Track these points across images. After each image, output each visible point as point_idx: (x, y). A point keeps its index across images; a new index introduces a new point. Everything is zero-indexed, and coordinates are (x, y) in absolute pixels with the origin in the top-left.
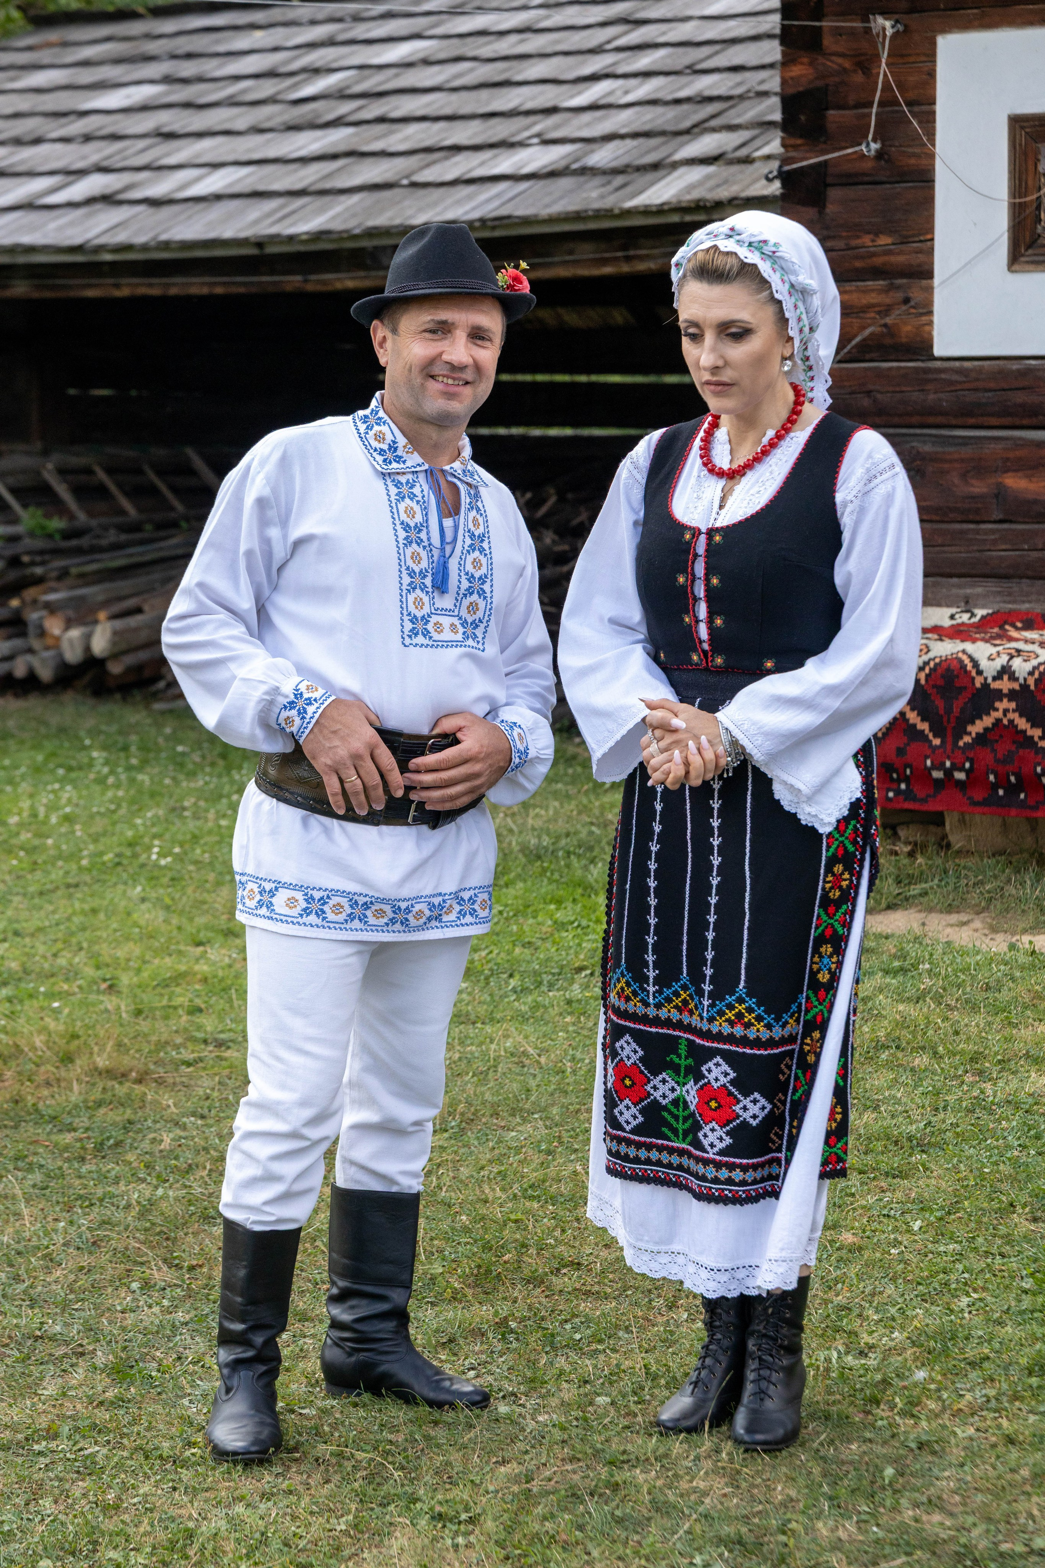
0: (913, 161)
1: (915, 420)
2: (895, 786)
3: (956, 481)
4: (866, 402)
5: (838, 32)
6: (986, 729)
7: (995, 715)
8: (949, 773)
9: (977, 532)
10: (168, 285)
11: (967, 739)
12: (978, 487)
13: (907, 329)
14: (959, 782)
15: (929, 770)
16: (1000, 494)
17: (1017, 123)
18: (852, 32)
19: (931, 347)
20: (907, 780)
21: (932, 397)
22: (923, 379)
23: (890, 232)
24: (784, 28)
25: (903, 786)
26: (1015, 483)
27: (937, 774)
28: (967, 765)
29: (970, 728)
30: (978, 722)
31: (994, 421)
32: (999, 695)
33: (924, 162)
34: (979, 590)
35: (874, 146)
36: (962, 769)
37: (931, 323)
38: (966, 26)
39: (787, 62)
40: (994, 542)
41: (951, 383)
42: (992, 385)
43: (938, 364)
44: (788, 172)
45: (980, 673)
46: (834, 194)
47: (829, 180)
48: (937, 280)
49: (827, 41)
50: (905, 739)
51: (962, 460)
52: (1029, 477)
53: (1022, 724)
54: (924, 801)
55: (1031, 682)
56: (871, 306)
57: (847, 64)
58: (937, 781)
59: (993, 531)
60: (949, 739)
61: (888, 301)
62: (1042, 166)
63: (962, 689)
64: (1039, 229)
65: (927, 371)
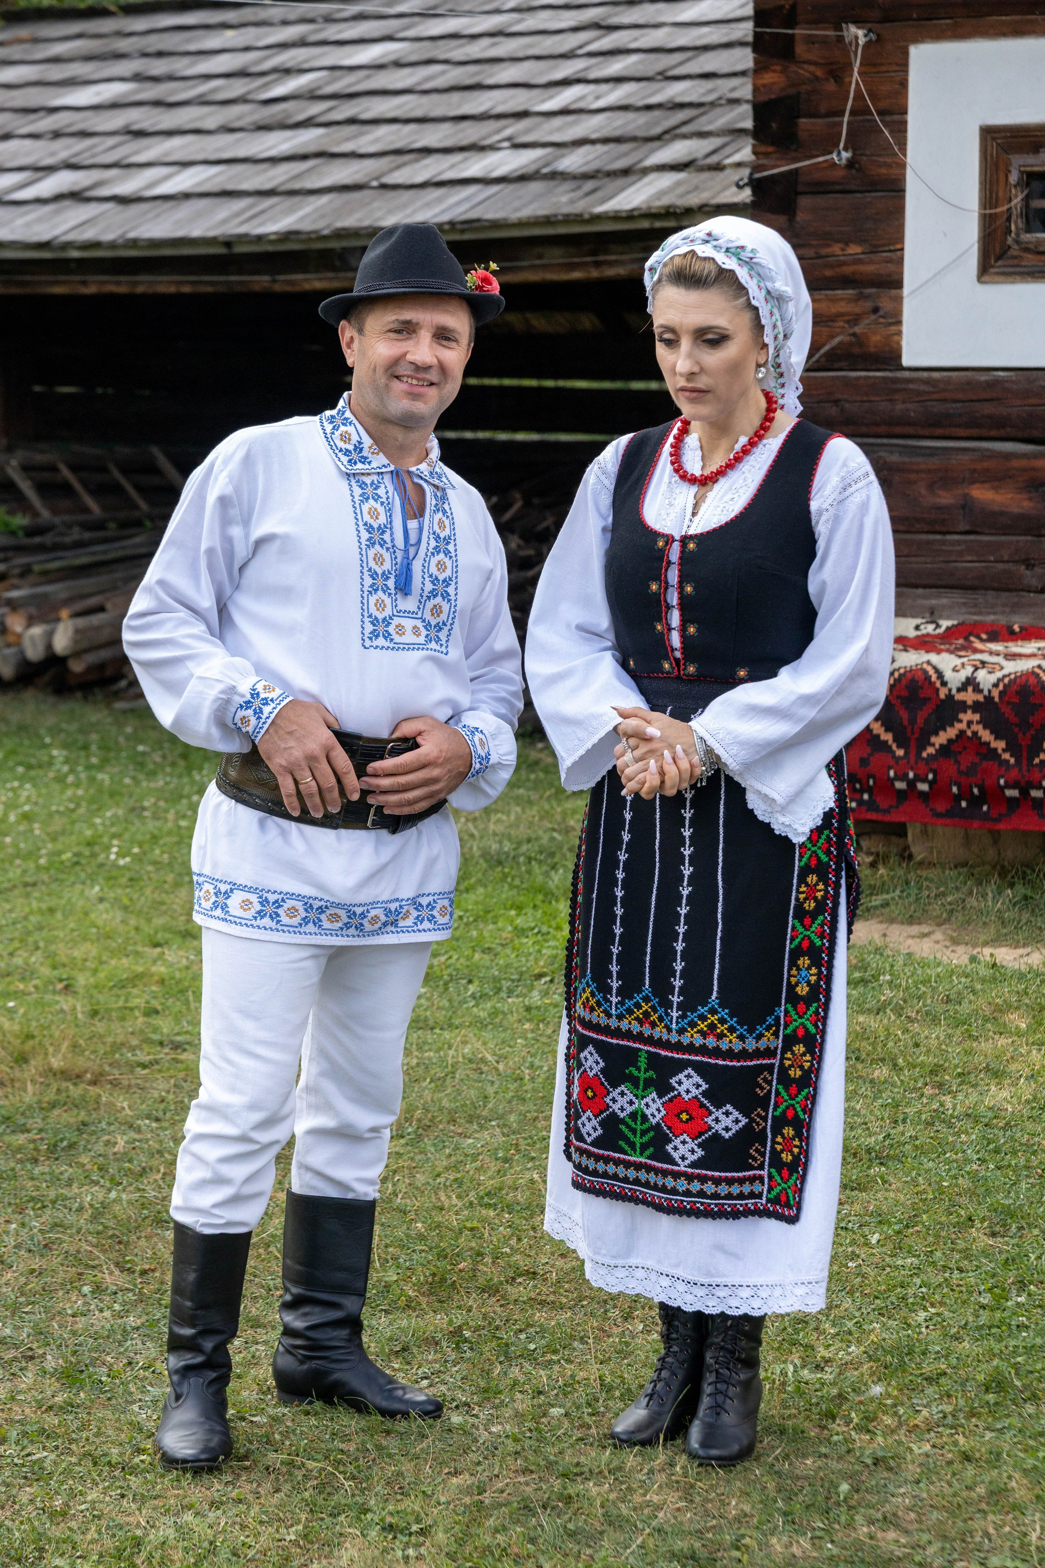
0: (883, 171)
1: (883, 429)
2: (857, 796)
3: (923, 491)
4: (834, 411)
5: (810, 40)
6: (950, 741)
7: (959, 726)
8: (912, 784)
9: (944, 543)
10: (135, 283)
11: (931, 750)
12: (945, 498)
13: (876, 339)
14: (922, 793)
15: (891, 781)
16: (967, 506)
17: (989, 134)
18: (824, 41)
19: (900, 357)
20: (870, 790)
21: (899, 407)
22: (892, 388)
23: (860, 241)
24: (756, 35)
25: (866, 797)
26: (982, 494)
27: (900, 785)
28: (930, 776)
29: (933, 739)
30: (941, 733)
31: (961, 432)
32: (963, 706)
33: (895, 171)
34: (944, 601)
35: (845, 155)
36: (924, 780)
37: (900, 333)
38: (939, 36)
39: (759, 69)
40: (961, 553)
41: (919, 393)
42: (960, 396)
43: (907, 374)
44: (759, 180)
45: (944, 684)
46: (804, 202)
47: (800, 188)
48: (906, 290)
49: (800, 49)
50: (868, 750)
51: (929, 471)
52: (997, 489)
53: (986, 735)
54: (887, 811)
55: (995, 694)
56: (840, 315)
57: (819, 73)
58: (900, 791)
59: (959, 543)
60: (913, 752)
61: (857, 310)
62: (1013, 178)
63: (926, 700)
64: (1010, 241)
65: (896, 380)
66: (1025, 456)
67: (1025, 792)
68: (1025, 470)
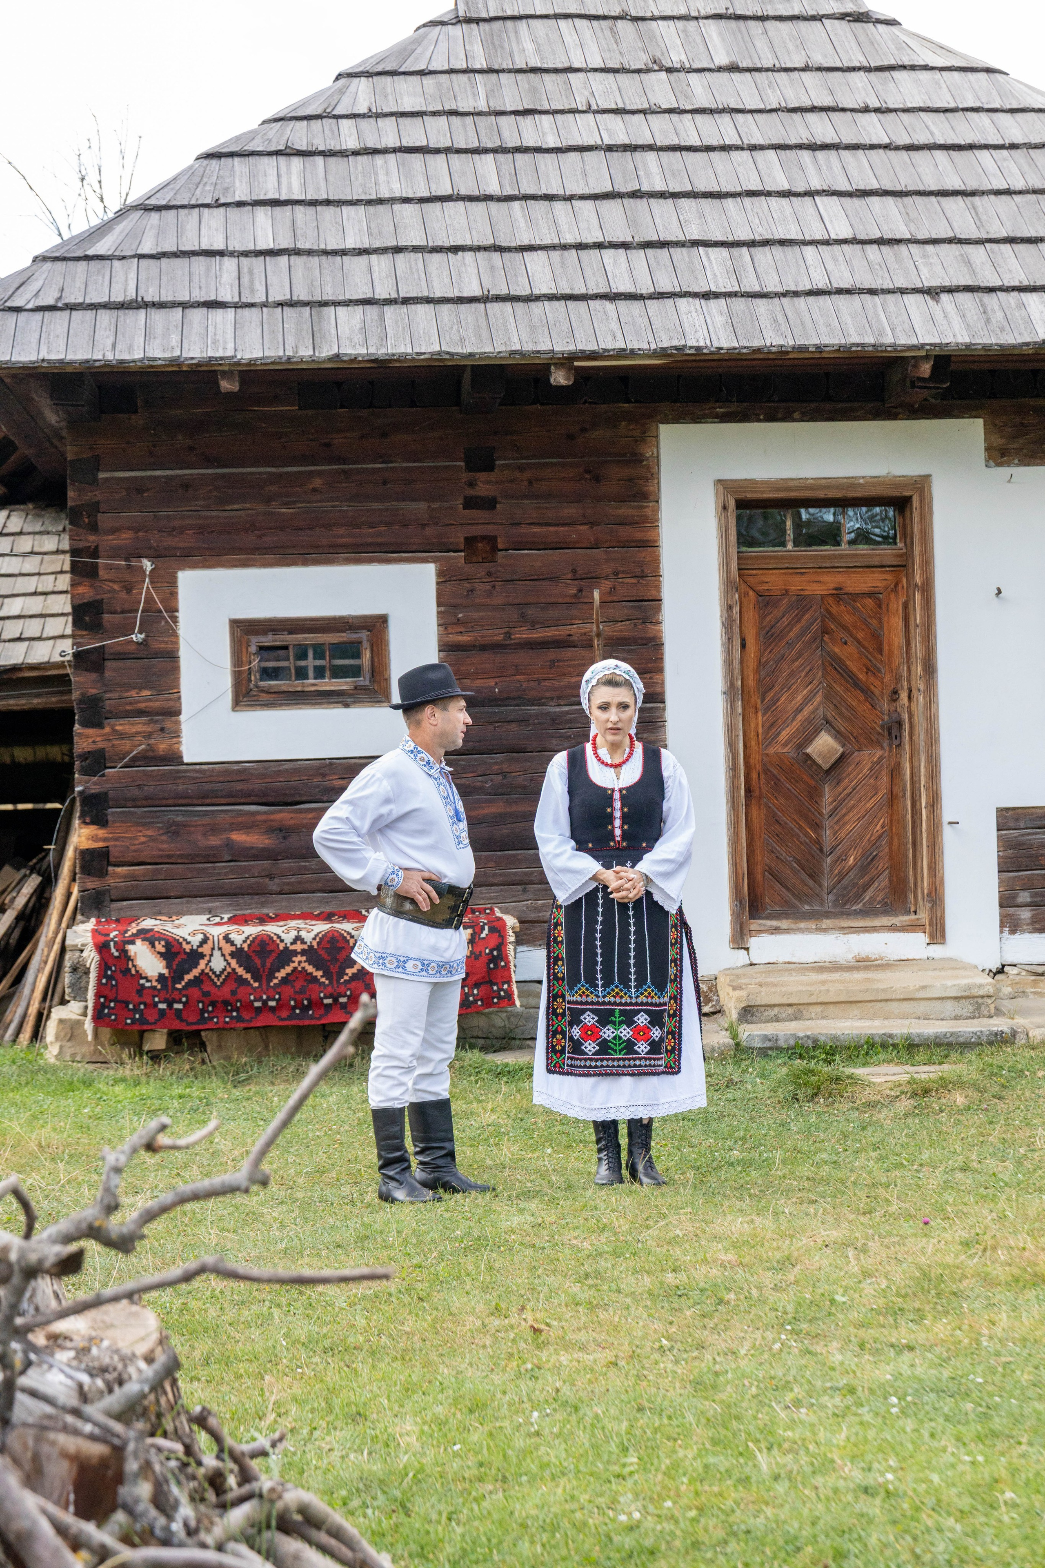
0: (162, 645)
2: (229, 1014)
3: (200, 837)
4: (137, 792)
5: (109, 567)
6: (288, 974)
7: (293, 965)
8: (265, 1003)
9: (214, 868)
11: (275, 981)
12: (214, 841)
13: (162, 747)
14: (272, 1007)
15: (252, 1002)
16: (229, 845)
17: (235, 624)
18: (118, 568)
19: (181, 757)
20: (237, 1010)
21: (181, 787)
22: (175, 777)
23: (149, 688)
24: (73, 563)
25: (234, 1013)
26: (238, 837)
27: (258, 1004)
28: (276, 997)
30: (282, 970)
31: (223, 801)
32: (295, 953)
33: (172, 646)
35: (142, 636)
36: (273, 999)
37: (179, 743)
38: (194, 566)
39: (73, 585)
40: (226, 874)
41: (194, 778)
42: (221, 779)
43: (184, 767)
44: (79, 652)
45: (282, 941)
46: (109, 664)
47: (108, 656)
48: (183, 718)
49: (101, 573)
50: (235, 985)
51: (203, 825)
52: (248, 834)
53: (310, 969)
54: (250, 1021)
55: (315, 944)
56: (137, 733)
57: (116, 587)
58: (257, 1008)
59: (224, 867)
60: (264, 982)
61: (150, 729)
62: (253, 649)
63: (271, 951)
64: (252, 686)
65: (178, 771)
66: (265, 813)
67: (336, 1000)
68: (265, 821)
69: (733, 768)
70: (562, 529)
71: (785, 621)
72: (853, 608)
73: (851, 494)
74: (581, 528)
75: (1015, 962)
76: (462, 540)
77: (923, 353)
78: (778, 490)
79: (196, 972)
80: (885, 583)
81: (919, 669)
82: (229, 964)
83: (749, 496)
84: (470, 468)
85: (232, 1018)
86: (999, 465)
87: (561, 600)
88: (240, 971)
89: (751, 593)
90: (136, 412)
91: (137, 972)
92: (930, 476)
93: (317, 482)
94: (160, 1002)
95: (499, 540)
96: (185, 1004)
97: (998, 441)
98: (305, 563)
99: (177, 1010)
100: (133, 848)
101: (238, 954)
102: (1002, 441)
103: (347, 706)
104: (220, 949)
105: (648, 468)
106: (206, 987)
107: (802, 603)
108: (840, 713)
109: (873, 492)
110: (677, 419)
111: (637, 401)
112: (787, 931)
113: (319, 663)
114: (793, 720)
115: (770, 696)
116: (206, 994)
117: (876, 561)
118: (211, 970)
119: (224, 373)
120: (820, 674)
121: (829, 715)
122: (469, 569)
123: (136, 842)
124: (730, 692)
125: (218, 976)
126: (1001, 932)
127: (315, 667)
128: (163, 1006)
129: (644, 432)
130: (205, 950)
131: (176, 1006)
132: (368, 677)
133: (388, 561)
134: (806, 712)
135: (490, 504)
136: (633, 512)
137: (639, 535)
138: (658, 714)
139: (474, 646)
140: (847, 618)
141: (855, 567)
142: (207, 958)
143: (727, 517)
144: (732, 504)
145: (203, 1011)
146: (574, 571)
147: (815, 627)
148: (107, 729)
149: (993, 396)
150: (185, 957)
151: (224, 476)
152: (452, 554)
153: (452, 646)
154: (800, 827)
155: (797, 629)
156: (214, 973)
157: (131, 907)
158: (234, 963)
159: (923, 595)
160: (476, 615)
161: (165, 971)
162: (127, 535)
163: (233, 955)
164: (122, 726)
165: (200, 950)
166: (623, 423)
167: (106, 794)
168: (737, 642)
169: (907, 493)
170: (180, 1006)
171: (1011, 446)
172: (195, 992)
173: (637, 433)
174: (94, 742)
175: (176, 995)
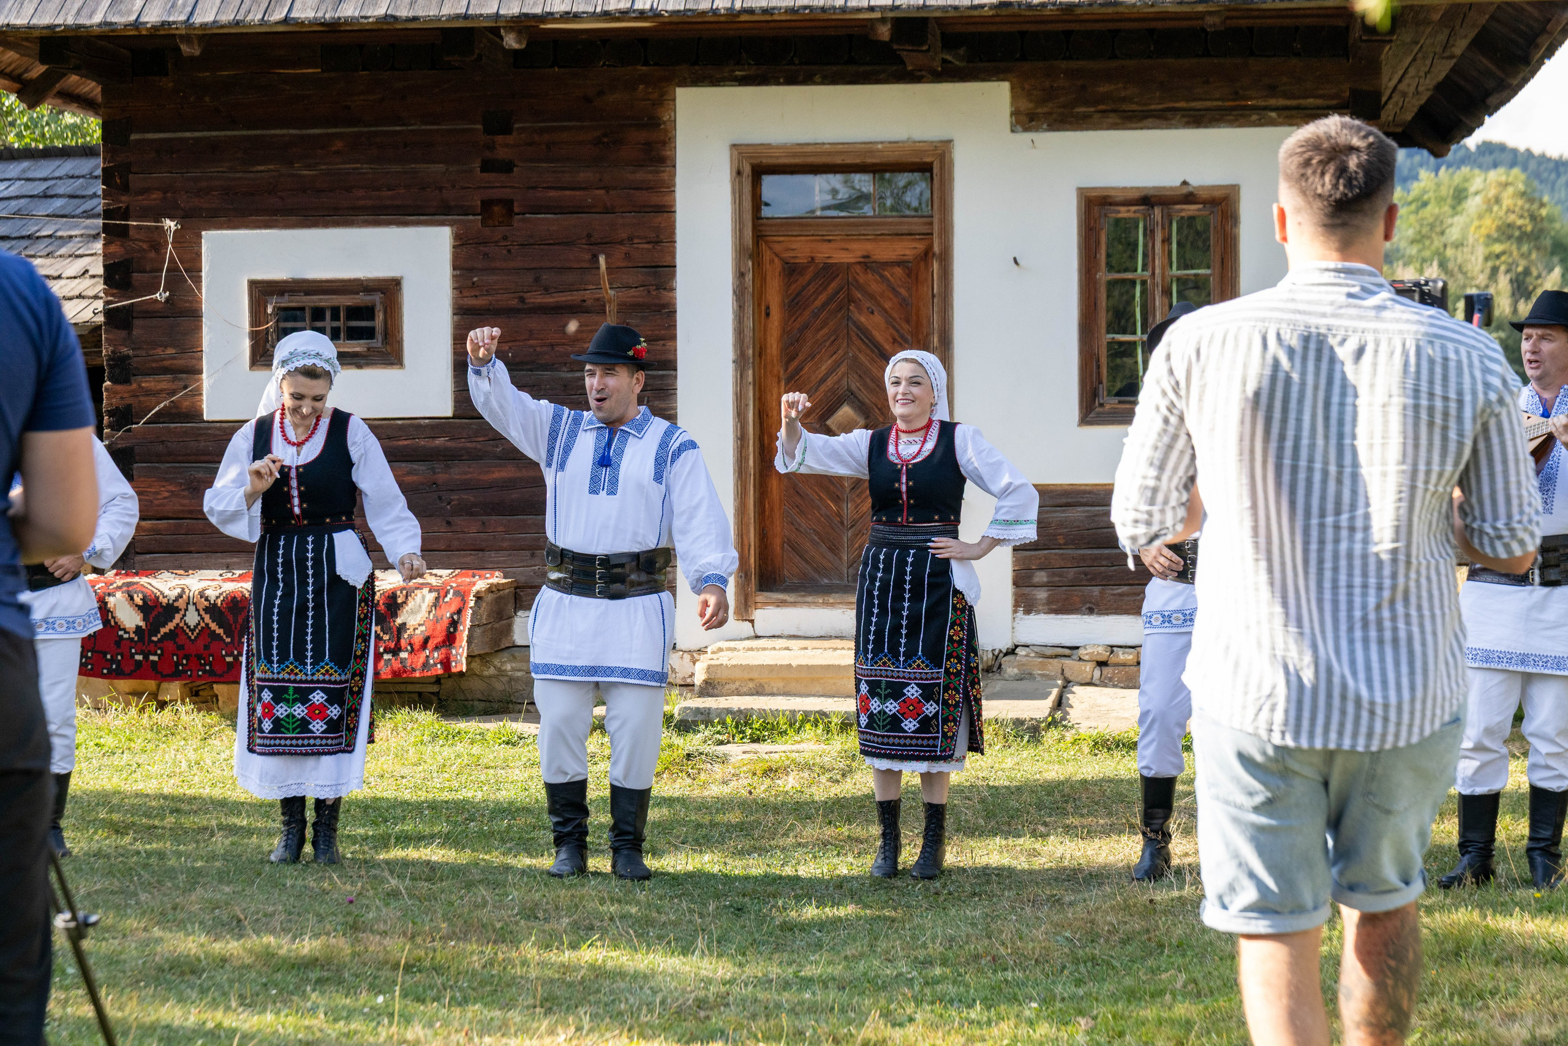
0: (187, 305)
1: (192, 458)
2: (203, 668)
4: (161, 448)
5: (139, 228)
13: (186, 404)
15: (224, 657)
17: (253, 284)
18: (149, 228)
19: (201, 415)
20: (210, 664)
21: (202, 444)
22: (196, 434)
23: (174, 347)
24: (106, 226)
25: (208, 668)
33: (195, 305)
34: (235, 560)
35: (163, 295)
37: (200, 401)
38: (220, 226)
39: (107, 243)
41: (215, 436)
43: (207, 425)
44: (109, 310)
46: (137, 322)
47: (135, 315)
48: (204, 376)
49: (132, 233)
50: (209, 640)
54: (221, 676)
56: (162, 390)
57: (145, 246)
58: (229, 663)
61: (174, 387)
62: (269, 310)
65: (201, 428)
69: (741, 439)
70: (578, 193)
71: (811, 289)
72: (882, 276)
73: (869, 160)
74: (598, 192)
75: (1029, 642)
76: (479, 203)
77: (877, 15)
78: (795, 155)
79: (171, 626)
80: (914, 252)
81: (936, 340)
82: (203, 619)
83: (764, 161)
84: (488, 131)
85: (205, 671)
86: (1026, 129)
87: (576, 265)
88: (213, 626)
89: (776, 260)
90: (167, 75)
91: (116, 623)
92: (950, 141)
93: (339, 145)
94: (137, 653)
95: (515, 204)
96: (159, 656)
97: (1025, 105)
98: (326, 225)
99: (153, 661)
100: (156, 502)
101: (212, 609)
102: (1031, 105)
103: (359, 367)
104: (194, 604)
105: (666, 131)
106: (181, 640)
107: (829, 271)
108: (865, 385)
109: (892, 157)
110: (696, 81)
111: (656, 64)
112: (794, 604)
113: (335, 324)
114: (816, 390)
115: (794, 364)
116: (181, 647)
117: (905, 229)
118: (186, 624)
119: (181, 36)
120: (845, 344)
121: (853, 387)
122: (487, 231)
123: (159, 497)
124: (741, 362)
125: (192, 631)
126: (1015, 612)
127: (332, 328)
128: (139, 657)
129: (662, 96)
130: (181, 604)
131: (152, 658)
132: (380, 339)
133: (405, 224)
134: (829, 382)
135: (507, 167)
136: (650, 177)
137: (655, 199)
138: (670, 382)
139: (489, 310)
140: (875, 287)
141: (882, 235)
142: (182, 612)
143: (741, 183)
144: (747, 170)
145: (178, 663)
146: (589, 236)
147: (841, 295)
148: (134, 386)
149: (1024, 58)
150: (160, 610)
151: (248, 137)
152: (471, 217)
153: (467, 310)
154: (821, 499)
155: (823, 298)
156: (189, 627)
157: (154, 560)
158: (207, 618)
159: (940, 264)
160: (491, 278)
161: (142, 624)
162: (156, 195)
163: (206, 610)
164: (148, 383)
165: (176, 604)
166: (641, 87)
167: (131, 449)
168: (749, 310)
169: (928, 160)
170: (156, 658)
171: (1039, 110)
172: (170, 646)
173: (655, 96)
174: (122, 398)
175: (152, 647)
